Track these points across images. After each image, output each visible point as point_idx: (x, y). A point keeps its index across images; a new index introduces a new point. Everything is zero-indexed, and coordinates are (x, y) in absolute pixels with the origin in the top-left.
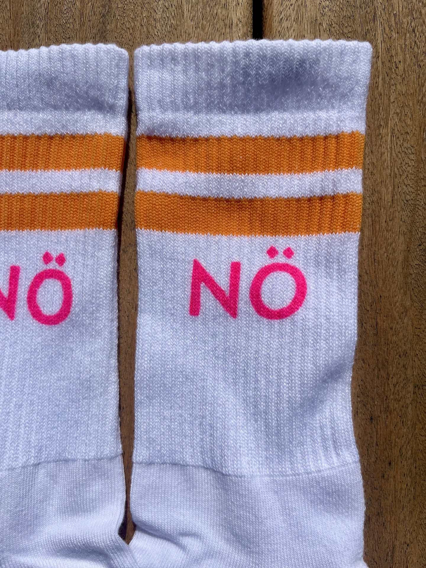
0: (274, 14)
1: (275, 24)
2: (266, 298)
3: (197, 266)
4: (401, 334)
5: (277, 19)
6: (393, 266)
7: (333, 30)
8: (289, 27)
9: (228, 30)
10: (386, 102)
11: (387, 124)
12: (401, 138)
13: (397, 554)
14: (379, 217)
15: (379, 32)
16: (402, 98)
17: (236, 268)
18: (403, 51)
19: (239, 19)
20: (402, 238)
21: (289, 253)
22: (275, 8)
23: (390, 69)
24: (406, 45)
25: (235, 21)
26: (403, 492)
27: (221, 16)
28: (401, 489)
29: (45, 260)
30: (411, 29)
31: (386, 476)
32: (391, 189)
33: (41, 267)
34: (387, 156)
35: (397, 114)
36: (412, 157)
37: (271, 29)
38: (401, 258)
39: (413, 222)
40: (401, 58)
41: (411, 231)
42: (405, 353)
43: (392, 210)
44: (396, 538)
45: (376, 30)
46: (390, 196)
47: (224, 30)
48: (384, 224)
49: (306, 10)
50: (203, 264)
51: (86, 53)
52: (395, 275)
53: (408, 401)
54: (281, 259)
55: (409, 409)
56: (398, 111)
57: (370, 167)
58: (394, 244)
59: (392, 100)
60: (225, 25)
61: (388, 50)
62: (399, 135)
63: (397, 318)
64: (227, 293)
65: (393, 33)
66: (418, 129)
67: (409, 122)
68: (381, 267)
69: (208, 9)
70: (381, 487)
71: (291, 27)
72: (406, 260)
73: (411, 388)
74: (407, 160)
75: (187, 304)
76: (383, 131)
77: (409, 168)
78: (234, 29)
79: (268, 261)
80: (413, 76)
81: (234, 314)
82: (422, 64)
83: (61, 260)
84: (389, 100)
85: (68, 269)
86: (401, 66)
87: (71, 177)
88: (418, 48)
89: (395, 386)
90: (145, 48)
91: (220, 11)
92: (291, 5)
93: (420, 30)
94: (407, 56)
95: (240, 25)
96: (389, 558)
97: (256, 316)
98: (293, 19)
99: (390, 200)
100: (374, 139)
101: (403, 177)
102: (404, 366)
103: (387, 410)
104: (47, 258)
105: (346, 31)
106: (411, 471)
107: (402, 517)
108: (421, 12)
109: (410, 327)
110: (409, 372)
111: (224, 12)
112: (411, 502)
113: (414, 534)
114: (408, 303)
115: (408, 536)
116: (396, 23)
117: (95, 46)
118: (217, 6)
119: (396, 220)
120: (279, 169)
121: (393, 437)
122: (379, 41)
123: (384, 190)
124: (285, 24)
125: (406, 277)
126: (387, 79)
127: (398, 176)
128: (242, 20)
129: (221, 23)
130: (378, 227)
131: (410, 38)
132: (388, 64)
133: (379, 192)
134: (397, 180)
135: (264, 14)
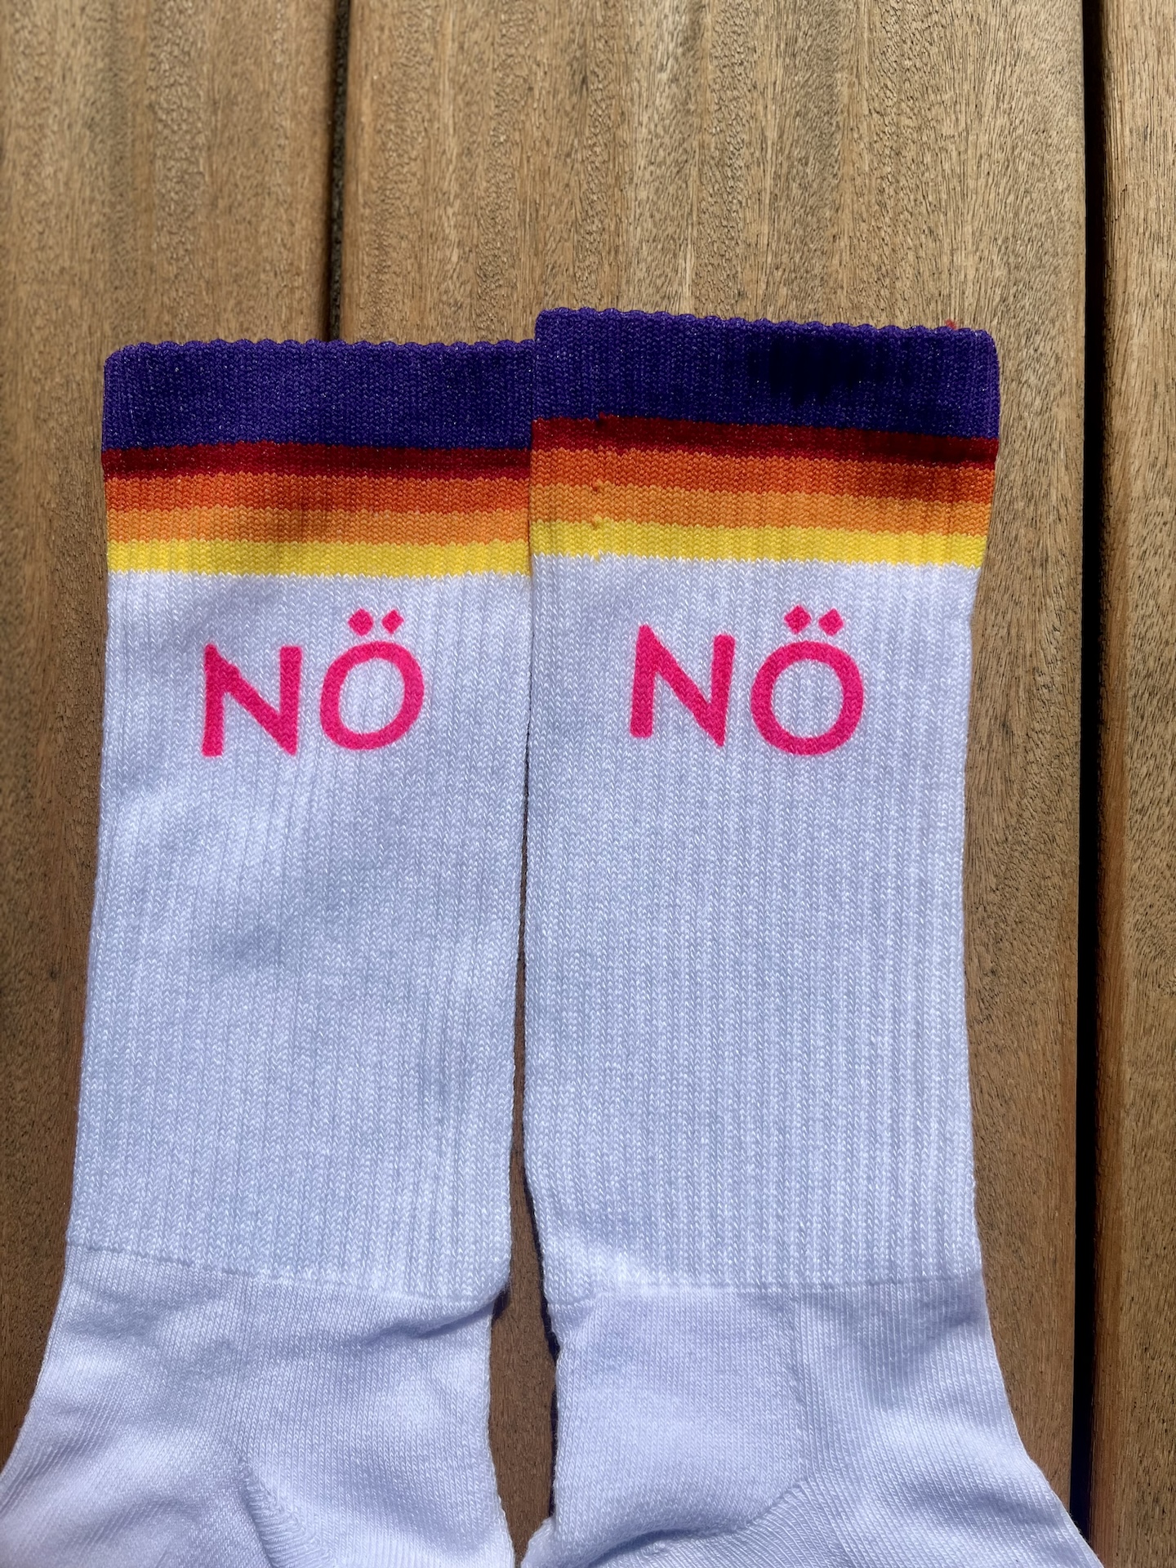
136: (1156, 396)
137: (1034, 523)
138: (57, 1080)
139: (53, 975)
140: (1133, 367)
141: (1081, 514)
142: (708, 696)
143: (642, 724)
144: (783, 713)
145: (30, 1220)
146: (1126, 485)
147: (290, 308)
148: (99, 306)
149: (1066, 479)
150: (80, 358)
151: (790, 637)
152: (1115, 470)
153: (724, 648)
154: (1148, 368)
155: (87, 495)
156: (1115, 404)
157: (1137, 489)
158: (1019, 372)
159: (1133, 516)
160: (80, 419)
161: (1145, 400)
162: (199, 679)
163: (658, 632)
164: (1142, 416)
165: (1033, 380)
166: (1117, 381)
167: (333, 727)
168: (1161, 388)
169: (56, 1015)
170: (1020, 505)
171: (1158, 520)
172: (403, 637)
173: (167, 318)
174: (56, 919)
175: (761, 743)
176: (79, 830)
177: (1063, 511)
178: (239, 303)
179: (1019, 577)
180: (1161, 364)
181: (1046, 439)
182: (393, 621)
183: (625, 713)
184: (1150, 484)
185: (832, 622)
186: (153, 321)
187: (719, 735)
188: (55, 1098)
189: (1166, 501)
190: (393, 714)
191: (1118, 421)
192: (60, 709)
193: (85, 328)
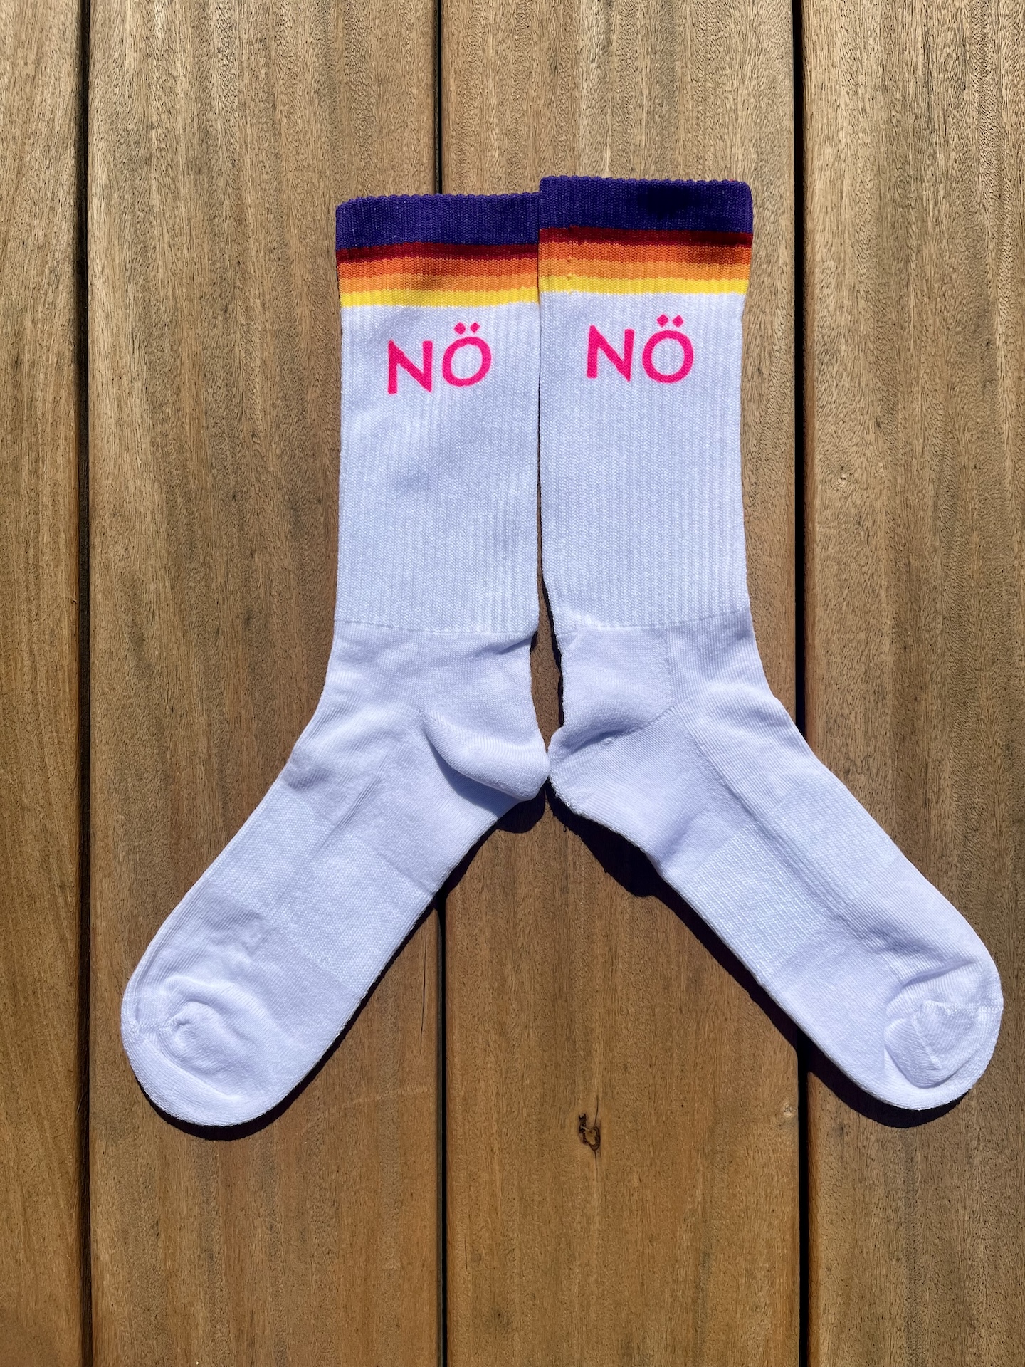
136: (827, 213)
137: (771, 275)
138: (324, 550)
139: (319, 501)
140: (816, 199)
141: (793, 270)
142: (622, 357)
143: (592, 371)
144: (657, 364)
145: (315, 614)
146: (814, 255)
147: (419, 181)
148: (327, 182)
149: (786, 253)
150: (320, 207)
151: (660, 329)
152: (809, 249)
153: (629, 335)
154: (823, 200)
155: (325, 274)
156: (808, 217)
157: (818, 257)
158: (763, 203)
159: (817, 270)
160: (321, 237)
161: (822, 215)
162: (386, 357)
163: (599, 329)
164: (821, 222)
165: (770, 207)
166: (809, 207)
167: (449, 377)
168: (829, 209)
169: (322, 520)
170: (765, 266)
171: (828, 271)
172: (480, 334)
173: (360, 187)
174: (320, 475)
175: (647, 378)
176: (329, 433)
177: (785, 269)
178: (395, 179)
179: (765, 300)
180: (829, 198)
181: (776, 235)
182: (475, 327)
183: (585, 367)
184: (824, 255)
185: (678, 321)
186: (353, 189)
187: (628, 376)
188: (323, 559)
189: (832, 262)
190: (477, 369)
191: (809, 226)
192: (317, 376)
193: (321, 193)
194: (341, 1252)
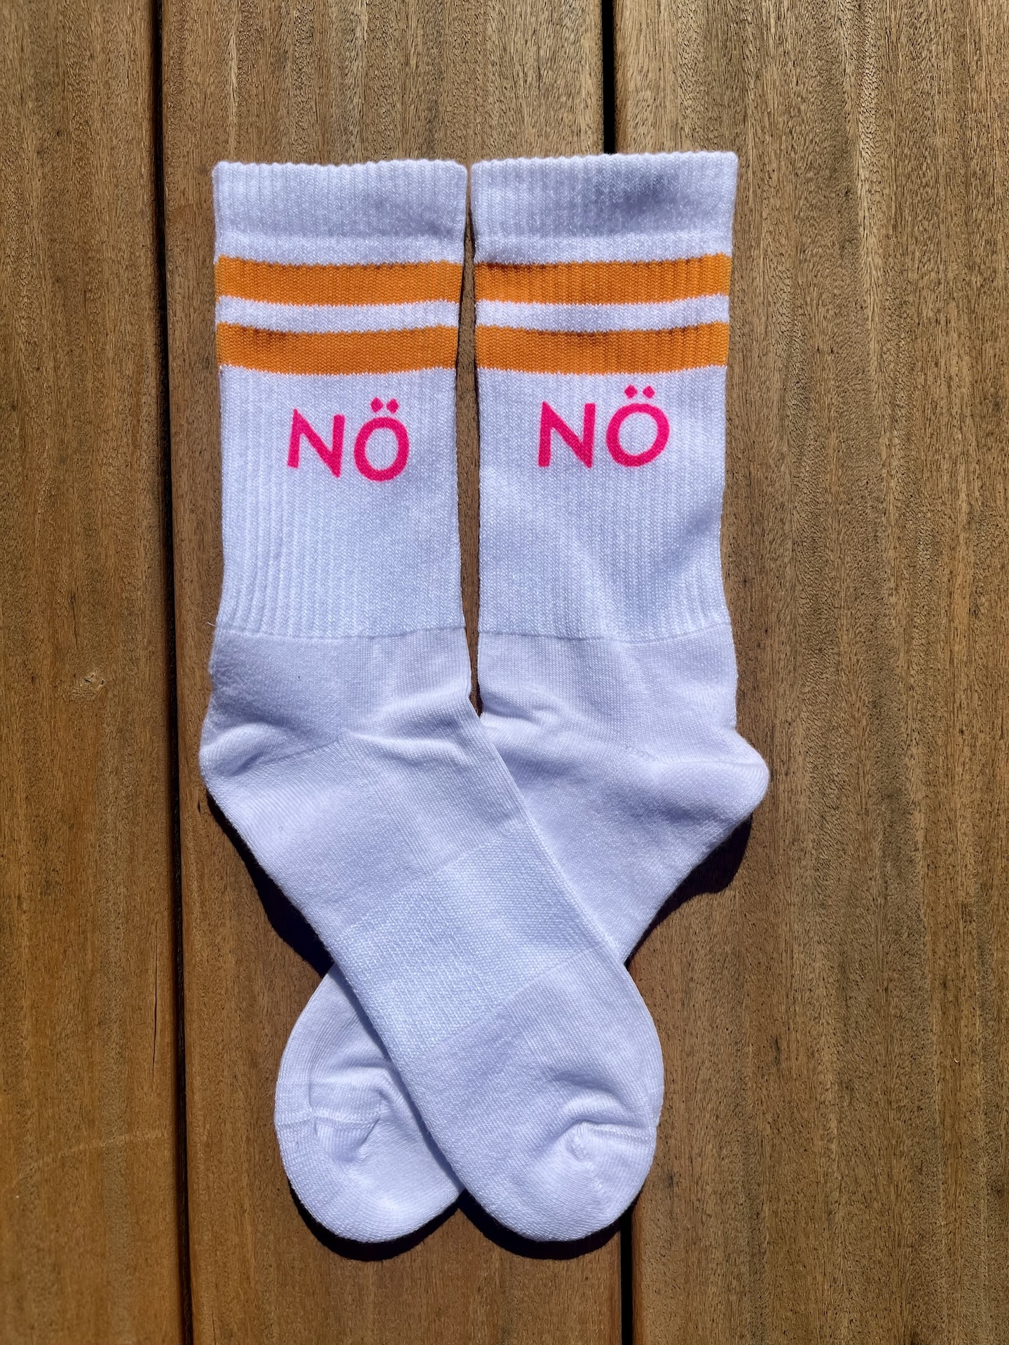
0: (628, 118)
1: (630, 130)
2: (624, 443)
3: (546, 408)
4: (777, 484)
5: (631, 124)
6: (767, 407)
7: (696, 135)
8: (646, 133)
9: (575, 138)
10: (758, 218)
11: (759, 245)
12: (775, 261)
13: (777, 734)
14: (750, 351)
15: (751, 135)
16: (776, 214)
17: (590, 410)
18: (778, 157)
19: (588, 125)
20: (777, 375)
21: (649, 392)
22: (630, 110)
23: (763, 180)
24: (781, 150)
25: (583, 127)
26: (782, 663)
27: (566, 121)
28: (780, 659)
29: (373, 408)
30: (788, 130)
31: (762, 645)
32: (764, 319)
33: (370, 416)
34: (759, 282)
35: (771, 232)
36: (787, 281)
37: (625, 135)
38: (776, 398)
39: (790, 356)
40: (775, 165)
41: (787, 367)
42: (782, 505)
43: (765, 343)
44: (775, 716)
45: (746, 134)
46: (763, 327)
47: (570, 138)
48: (757, 360)
49: (665, 112)
50: (553, 407)
51: (421, 172)
52: (770, 417)
53: (786, 560)
54: (640, 399)
55: (788, 569)
56: (771, 229)
57: (741, 294)
58: (768, 382)
59: (764, 216)
60: (573, 132)
61: (760, 157)
62: (772, 256)
63: (773, 466)
64: (581, 439)
65: (767, 137)
66: (794, 250)
67: (783, 241)
68: (753, 408)
69: (552, 113)
70: (756, 658)
71: (648, 133)
72: (782, 400)
73: (789, 545)
74: (781, 285)
75: (536, 454)
76: (755, 253)
77: (784, 295)
78: (582, 138)
79: (627, 402)
80: (789, 188)
81: (589, 463)
82: (799, 172)
83: (393, 406)
84: (761, 216)
85: (401, 416)
86: (775, 176)
87: (402, 311)
88: (796, 153)
89: (771, 543)
90: (486, 164)
91: (565, 114)
92: (648, 106)
93: (798, 131)
94: (783, 163)
95: (589, 132)
96: (769, 739)
97: (614, 464)
98: (650, 123)
99: (763, 332)
100: (744, 262)
101: (778, 305)
102: (781, 520)
103: (762, 570)
104: (376, 405)
105: (711, 136)
106: (790, 638)
107: (782, 691)
108: (799, 109)
109: (787, 476)
110: (787, 527)
111: (570, 117)
112: (792, 674)
113: (796, 711)
114: (785, 449)
115: (790, 713)
116: (770, 124)
117: (432, 163)
118: (563, 110)
119: (770, 355)
120: (636, 298)
121: (770, 601)
122: (750, 147)
123: (756, 321)
124: (641, 130)
125: (782, 419)
126: (759, 191)
127: (772, 304)
128: (592, 126)
129: (567, 130)
130: (749, 363)
131: (786, 141)
132: (759, 174)
133: (751, 323)
134: (770, 309)
135: (617, 117)
194: (66, 1323)
